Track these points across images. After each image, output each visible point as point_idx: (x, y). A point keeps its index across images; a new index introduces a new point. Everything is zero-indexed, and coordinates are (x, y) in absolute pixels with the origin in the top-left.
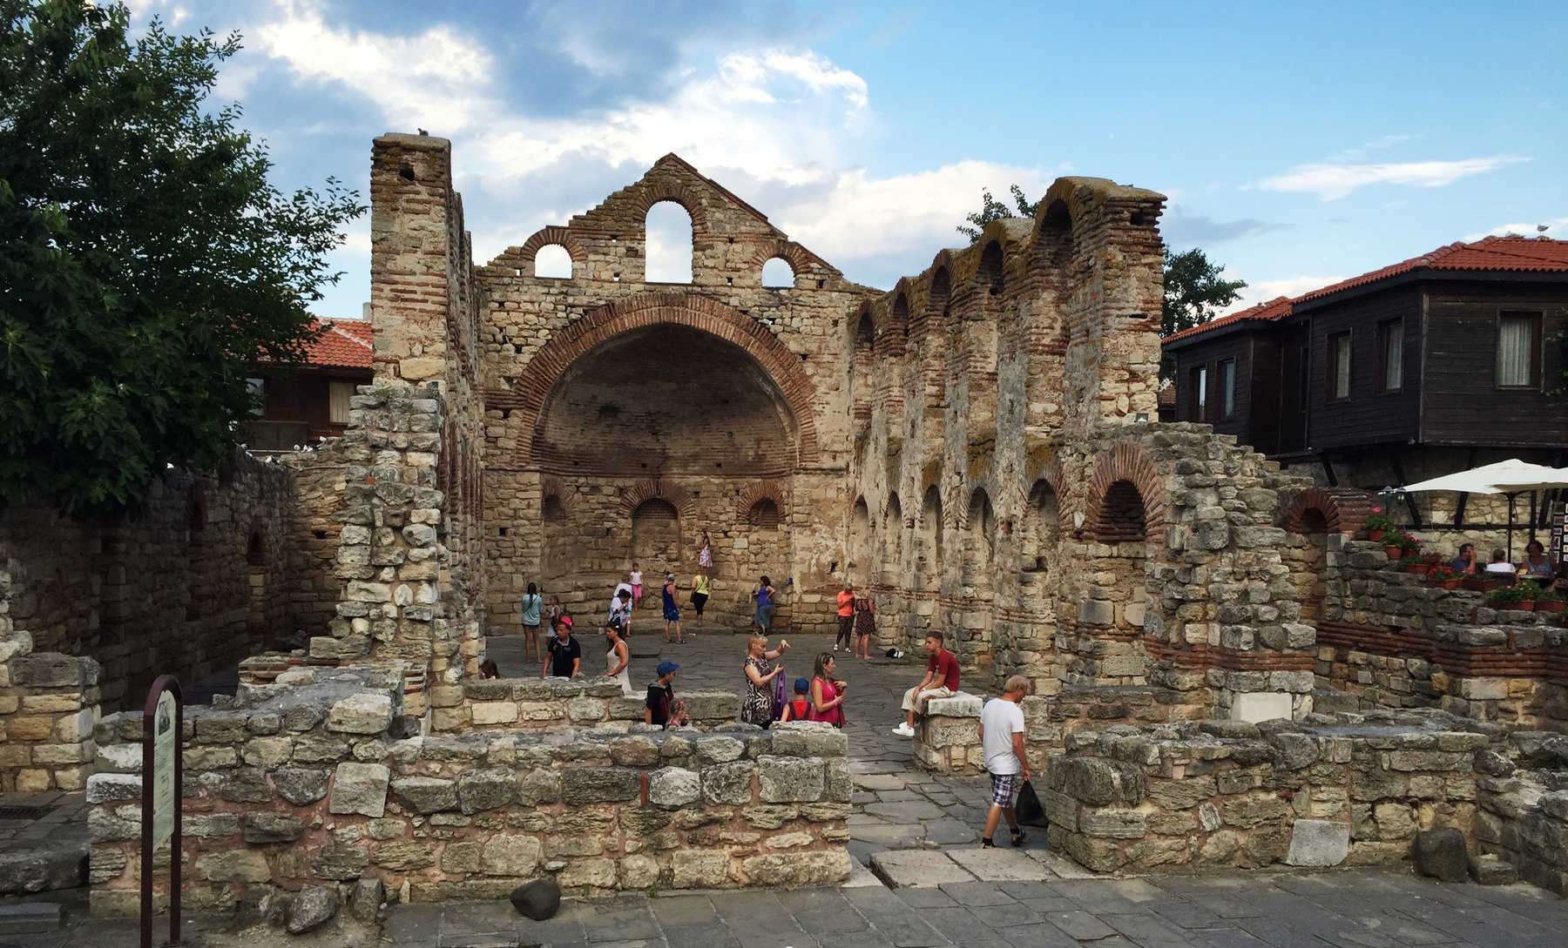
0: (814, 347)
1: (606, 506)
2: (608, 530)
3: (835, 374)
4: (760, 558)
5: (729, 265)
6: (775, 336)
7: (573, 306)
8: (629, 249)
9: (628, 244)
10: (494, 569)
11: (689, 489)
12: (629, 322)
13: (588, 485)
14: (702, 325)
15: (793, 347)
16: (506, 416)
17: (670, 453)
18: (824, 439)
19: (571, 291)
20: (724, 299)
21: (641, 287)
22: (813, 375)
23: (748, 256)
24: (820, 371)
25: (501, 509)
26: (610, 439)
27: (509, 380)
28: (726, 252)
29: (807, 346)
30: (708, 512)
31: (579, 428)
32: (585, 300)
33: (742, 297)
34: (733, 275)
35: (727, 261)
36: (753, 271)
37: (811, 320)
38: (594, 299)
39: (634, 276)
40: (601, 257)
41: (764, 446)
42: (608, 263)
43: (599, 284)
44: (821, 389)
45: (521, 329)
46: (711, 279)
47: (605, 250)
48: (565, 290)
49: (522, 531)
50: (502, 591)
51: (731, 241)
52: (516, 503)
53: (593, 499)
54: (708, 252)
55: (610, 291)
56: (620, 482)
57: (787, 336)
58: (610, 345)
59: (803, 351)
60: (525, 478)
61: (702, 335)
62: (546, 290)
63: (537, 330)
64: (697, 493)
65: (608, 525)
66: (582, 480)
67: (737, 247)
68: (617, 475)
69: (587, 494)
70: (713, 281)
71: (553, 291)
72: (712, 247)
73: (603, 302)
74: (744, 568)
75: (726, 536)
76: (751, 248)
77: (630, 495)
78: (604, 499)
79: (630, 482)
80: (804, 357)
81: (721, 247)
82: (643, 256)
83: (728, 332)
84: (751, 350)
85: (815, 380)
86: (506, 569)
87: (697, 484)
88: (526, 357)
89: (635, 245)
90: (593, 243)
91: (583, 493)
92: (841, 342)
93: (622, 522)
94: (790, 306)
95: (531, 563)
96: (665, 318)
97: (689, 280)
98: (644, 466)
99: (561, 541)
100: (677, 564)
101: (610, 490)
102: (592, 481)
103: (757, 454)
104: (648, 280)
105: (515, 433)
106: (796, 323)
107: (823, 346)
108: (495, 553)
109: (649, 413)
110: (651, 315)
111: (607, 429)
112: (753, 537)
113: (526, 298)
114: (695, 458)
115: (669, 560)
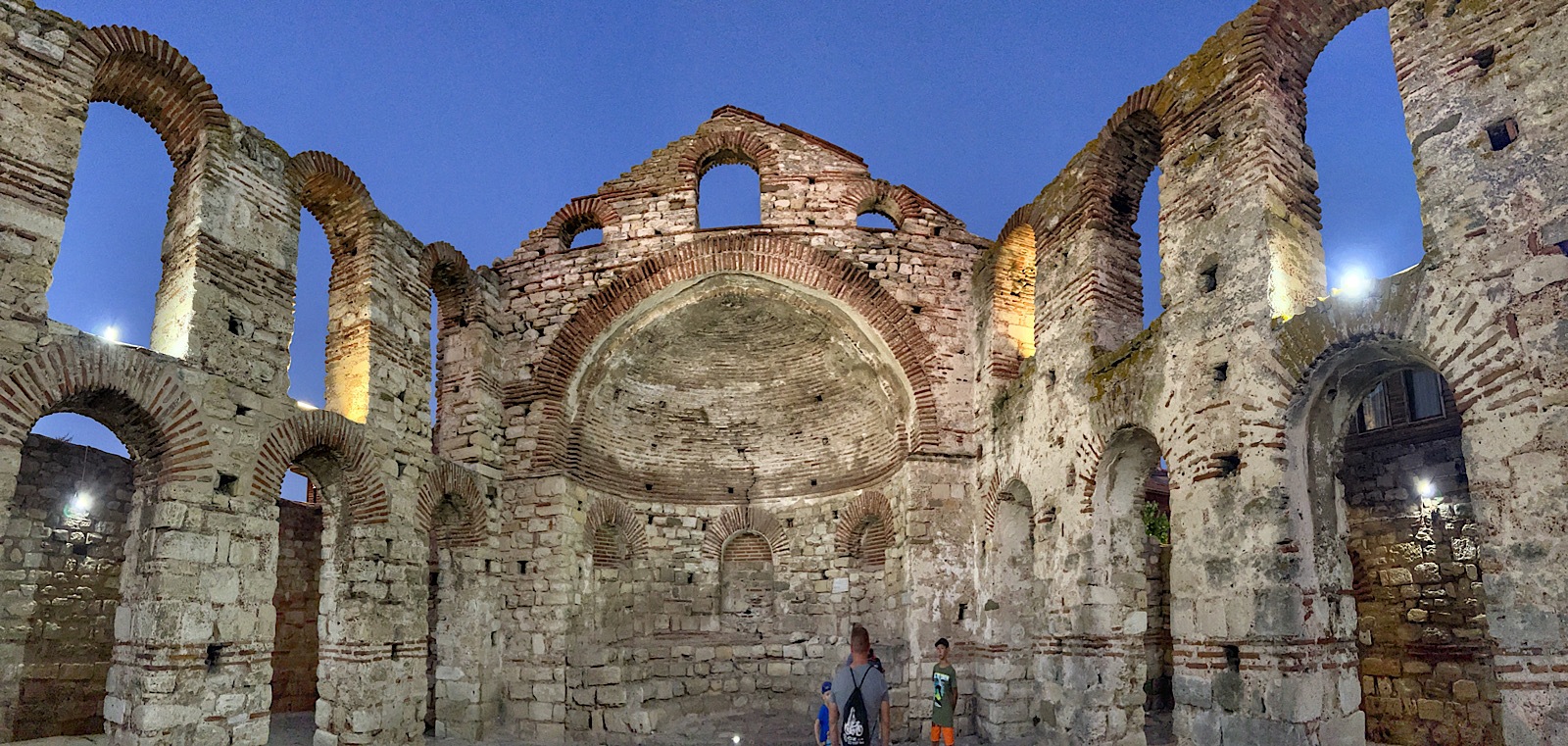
0: (930, 298)
1: (688, 542)
3: (958, 334)
5: (810, 204)
7: (603, 270)
8: (673, 201)
11: (781, 516)
13: (663, 514)
15: (901, 296)
17: (759, 472)
19: (600, 256)
20: (804, 239)
22: (930, 332)
23: (837, 195)
24: (939, 327)
26: (690, 458)
28: (806, 192)
29: (921, 296)
30: (802, 545)
35: (807, 201)
36: (844, 211)
37: (925, 269)
44: (941, 349)
47: (643, 208)
48: (592, 257)
49: (543, 565)
51: (812, 181)
53: (670, 533)
54: (781, 193)
56: (702, 511)
57: (893, 283)
59: (915, 301)
62: (571, 261)
64: (790, 521)
65: (690, 567)
67: (822, 187)
68: (698, 499)
69: (662, 526)
70: (787, 222)
71: (580, 261)
72: (786, 187)
75: (826, 578)
76: (840, 187)
77: (716, 527)
78: (685, 533)
79: (715, 511)
80: (917, 310)
81: (798, 187)
85: (932, 337)
87: (790, 509)
91: (658, 525)
92: (965, 296)
93: (707, 564)
98: (731, 490)
100: (770, 620)
101: (691, 522)
102: (669, 510)
103: (857, 460)
106: (905, 269)
107: (942, 298)
109: (732, 426)
110: (702, 262)
111: (685, 446)
114: (788, 475)
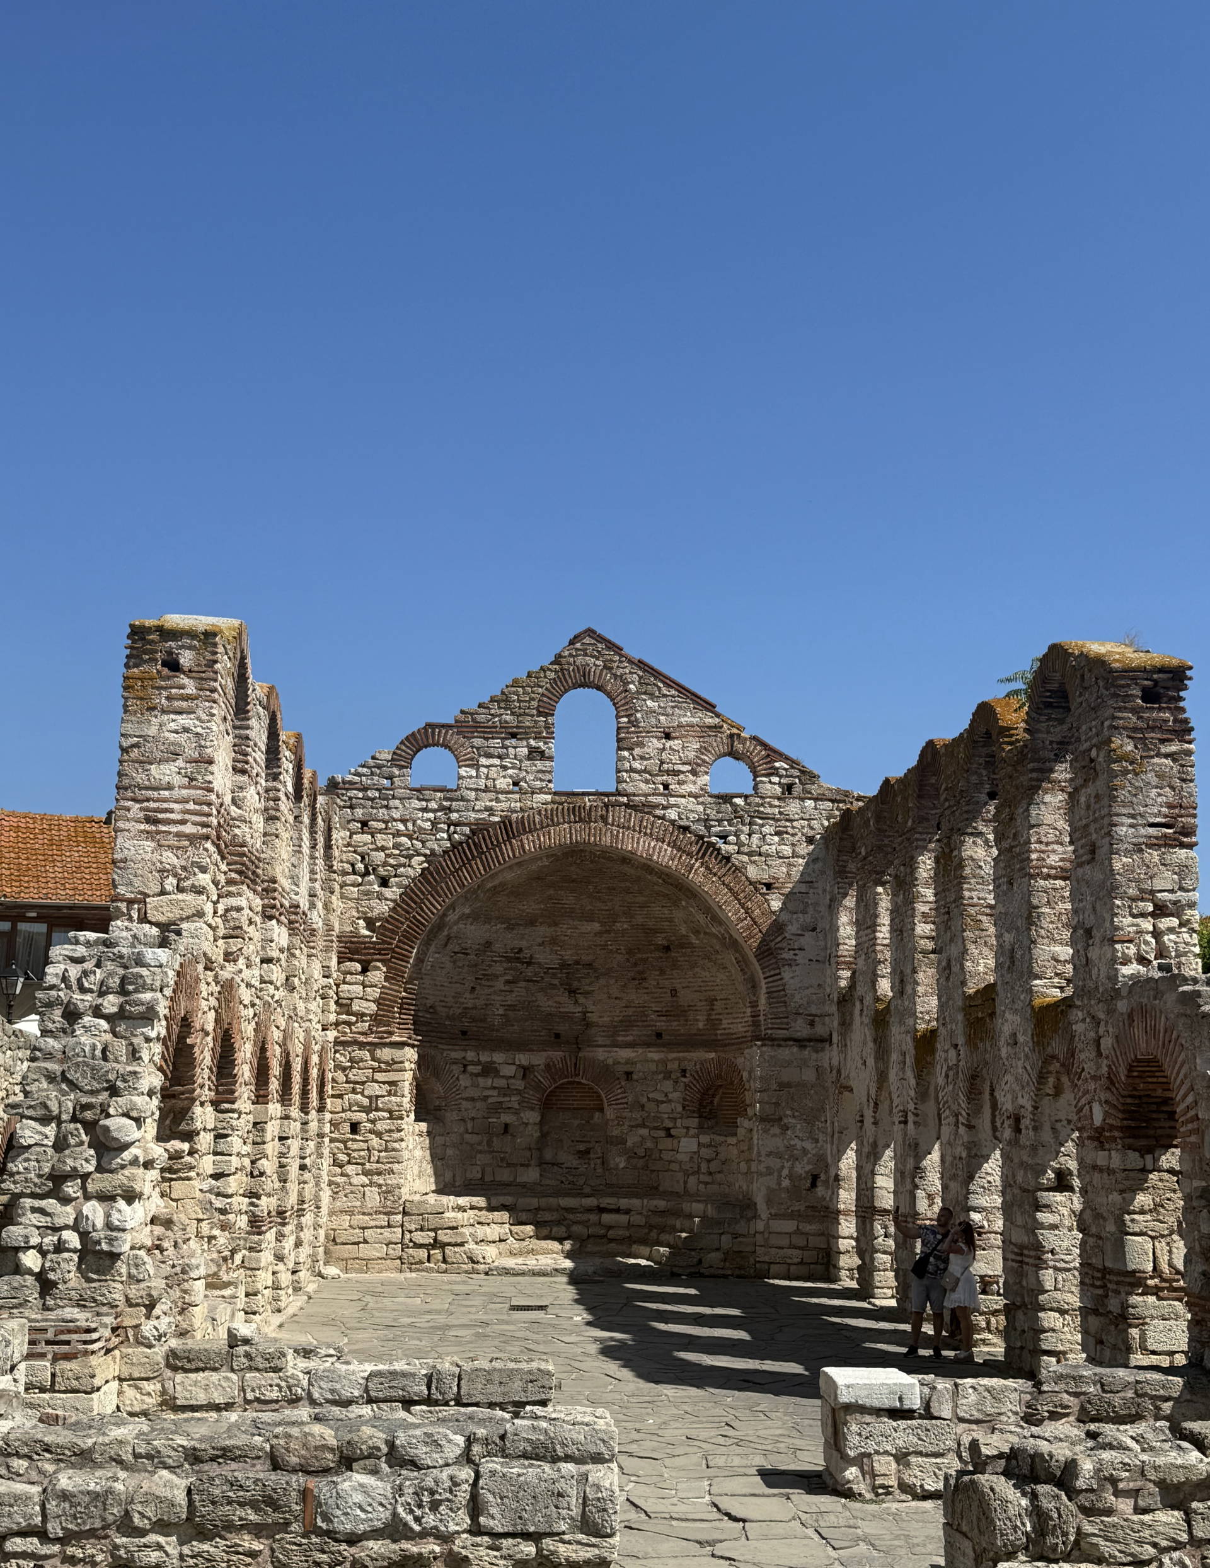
0: (780, 873)
1: (505, 1091)
2: (507, 1127)
3: (811, 909)
4: (715, 1166)
5: (664, 766)
6: (727, 858)
7: (456, 825)
8: (533, 750)
9: (533, 742)
10: (340, 1179)
11: (618, 1068)
12: (529, 843)
13: (478, 1063)
14: (626, 847)
15: (752, 872)
16: (364, 971)
17: (592, 1018)
18: (797, 998)
19: (454, 805)
21: (549, 797)
22: (780, 911)
23: (690, 755)
24: (790, 905)
25: (354, 1096)
26: (511, 1000)
27: (370, 923)
29: (772, 871)
30: (643, 1100)
31: (468, 986)
32: (473, 816)
33: (681, 807)
34: (670, 779)
35: (662, 762)
36: (698, 775)
37: (776, 837)
38: (485, 815)
39: (538, 784)
40: (497, 761)
41: (718, 1008)
42: (505, 768)
43: (492, 795)
44: (792, 929)
46: (640, 786)
48: (447, 803)
49: (380, 1126)
50: (351, 1211)
52: (374, 1088)
53: (485, 1082)
54: (637, 751)
55: (507, 804)
56: (523, 1059)
57: (744, 858)
58: (506, 875)
59: (765, 878)
60: (388, 1053)
61: (627, 859)
62: (423, 804)
63: (410, 857)
64: (629, 1073)
65: (506, 1117)
66: (471, 1056)
68: (520, 1047)
69: (477, 1075)
70: (643, 787)
71: (431, 805)
72: (641, 744)
73: (497, 819)
74: (693, 1181)
75: (669, 1134)
76: (695, 745)
77: (538, 1076)
78: (502, 1083)
79: (538, 1059)
80: (767, 886)
81: (653, 744)
83: (663, 856)
84: (695, 878)
85: (784, 917)
86: (356, 1180)
87: (629, 1062)
88: (393, 892)
89: (540, 744)
90: (485, 743)
91: (472, 1074)
92: (818, 866)
93: (527, 1116)
94: (747, 819)
95: (391, 1172)
96: (577, 838)
98: (557, 1036)
101: (510, 1070)
102: (483, 1057)
103: (709, 1020)
105: (374, 993)
107: (793, 871)
108: (343, 1158)
109: (564, 966)
110: (562, 834)
111: (507, 987)
112: (705, 1136)
113: (397, 815)
114: (628, 1023)
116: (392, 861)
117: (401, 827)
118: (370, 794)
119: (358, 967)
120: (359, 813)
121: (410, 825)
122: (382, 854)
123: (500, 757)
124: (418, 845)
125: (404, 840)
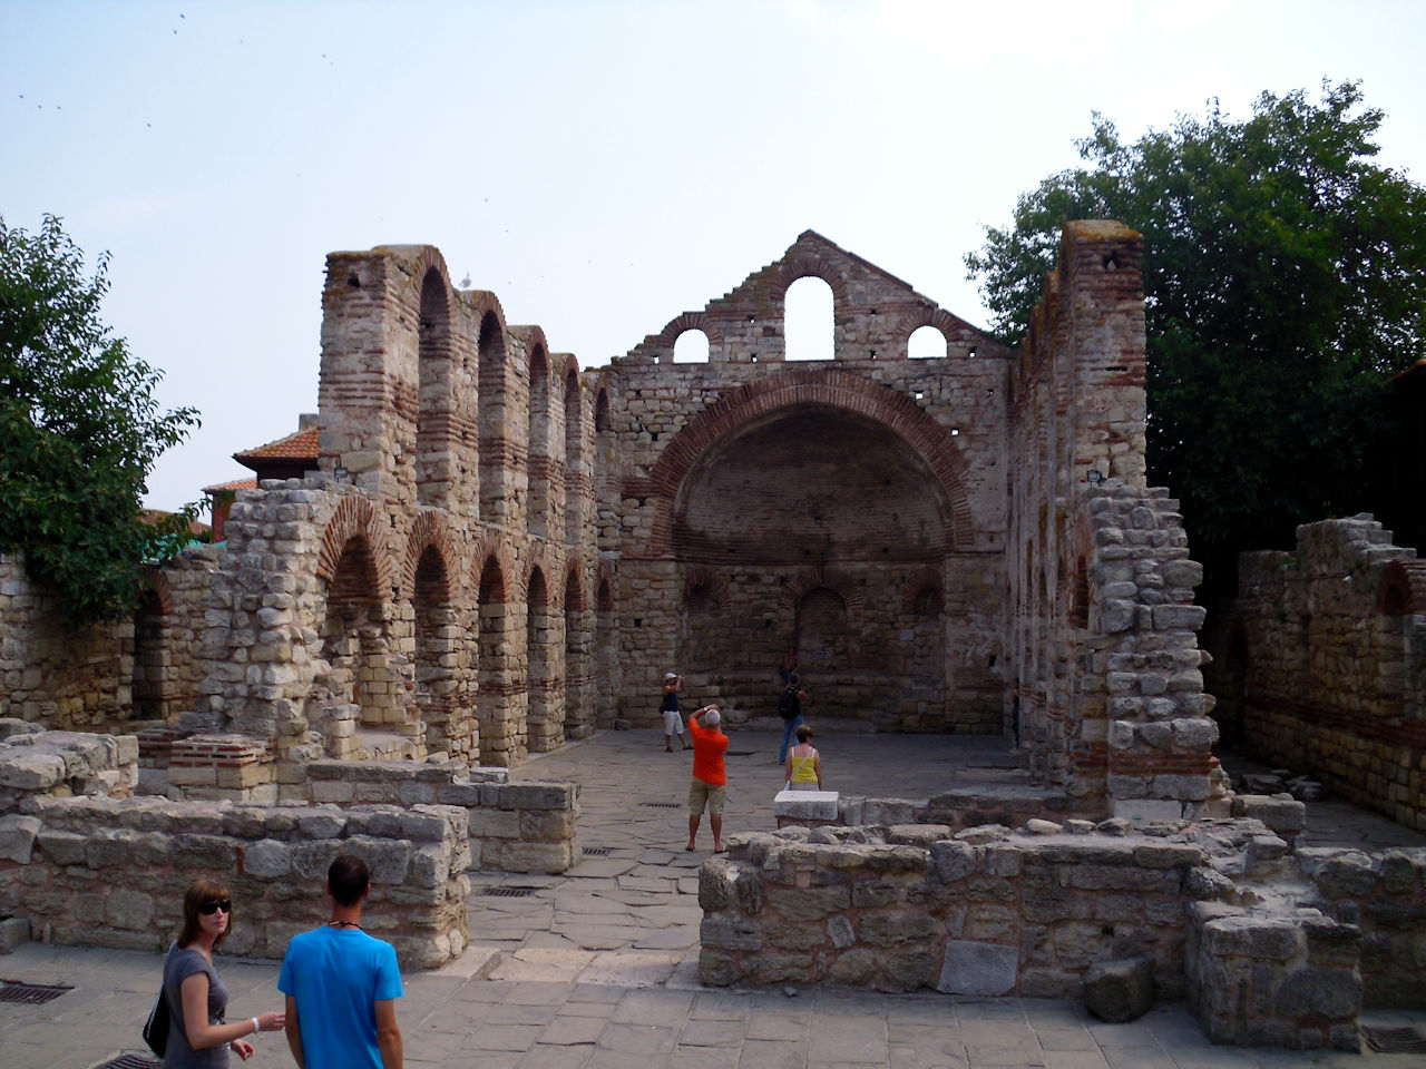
1: (766, 596)
2: (769, 622)
3: (991, 448)
4: (925, 651)
5: (871, 337)
6: (923, 409)
7: (708, 390)
8: (766, 329)
9: (766, 323)
10: (628, 661)
11: (855, 577)
12: (765, 403)
13: (744, 574)
14: (842, 402)
15: (942, 420)
16: (642, 504)
17: (835, 538)
18: (980, 519)
19: (706, 375)
20: (865, 374)
21: (778, 366)
23: (892, 326)
24: (974, 445)
25: (636, 599)
26: (769, 526)
27: (645, 468)
28: (869, 324)
29: (959, 418)
30: (874, 601)
31: (733, 515)
32: (720, 384)
33: (885, 370)
34: (877, 348)
35: (869, 333)
36: (898, 342)
37: (962, 392)
38: (729, 382)
39: (771, 356)
40: (738, 339)
41: (927, 528)
42: (745, 344)
43: (734, 366)
44: (975, 464)
45: (656, 417)
46: (854, 354)
47: (741, 331)
48: (700, 374)
49: (656, 622)
50: (636, 684)
51: (874, 312)
52: (650, 594)
53: (751, 588)
54: (849, 325)
55: (747, 374)
56: (781, 570)
57: (935, 409)
58: (750, 428)
59: (953, 424)
60: (658, 567)
61: (845, 411)
62: (682, 376)
63: (673, 417)
64: (863, 582)
65: (768, 615)
66: (738, 569)
67: (881, 319)
68: (778, 563)
69: (743, 583)
70: (854, 355)
71: (689, 376)
72: (852, 320)
73: (738, 384)
74: (910, 662)
75: (894, 629)
76: (895, 318)
77: (792, 584)
78: (763, 589)
79: (792, 570)
80: (955, 430)
81: (862, 319)
82: (782, 336)
83: (870, 407)
84: (896, 425)
85: (969, 454)
86: (640, 662)
87: (863, 572)
88: (661, 445)
89: (772, 324)
90: (729, 325)
91: (740, 583)
92: (997, 413)
93: (784, 613)
94: (938, 376)
95: (665, 655)
96: (803, 397)
97: (831, 356)
98: (808, 553)
99: (712, 632)
100: (843, 657)
101: (770, 579)
102: (748, 570)
103: (921, 538)
104: (788, 358)
105: (650, 521)
106: (945, 394)
107: (977, 418)
108: (630, 645)
109: (810, 496)
110: (790, 393)
111: (765, 515)
112: (919, 629)
113: (662, 384)
114: (861, 542)
115: (836, 654)
116: (660, 420)
117: (664, 393)
118: (643, 369)
119: (637, 503)
120: (633, 385)
121: (672, 392)
122: (652, 416)
123: (742, 336)
124: (678, 406)
125: (668, 403)
